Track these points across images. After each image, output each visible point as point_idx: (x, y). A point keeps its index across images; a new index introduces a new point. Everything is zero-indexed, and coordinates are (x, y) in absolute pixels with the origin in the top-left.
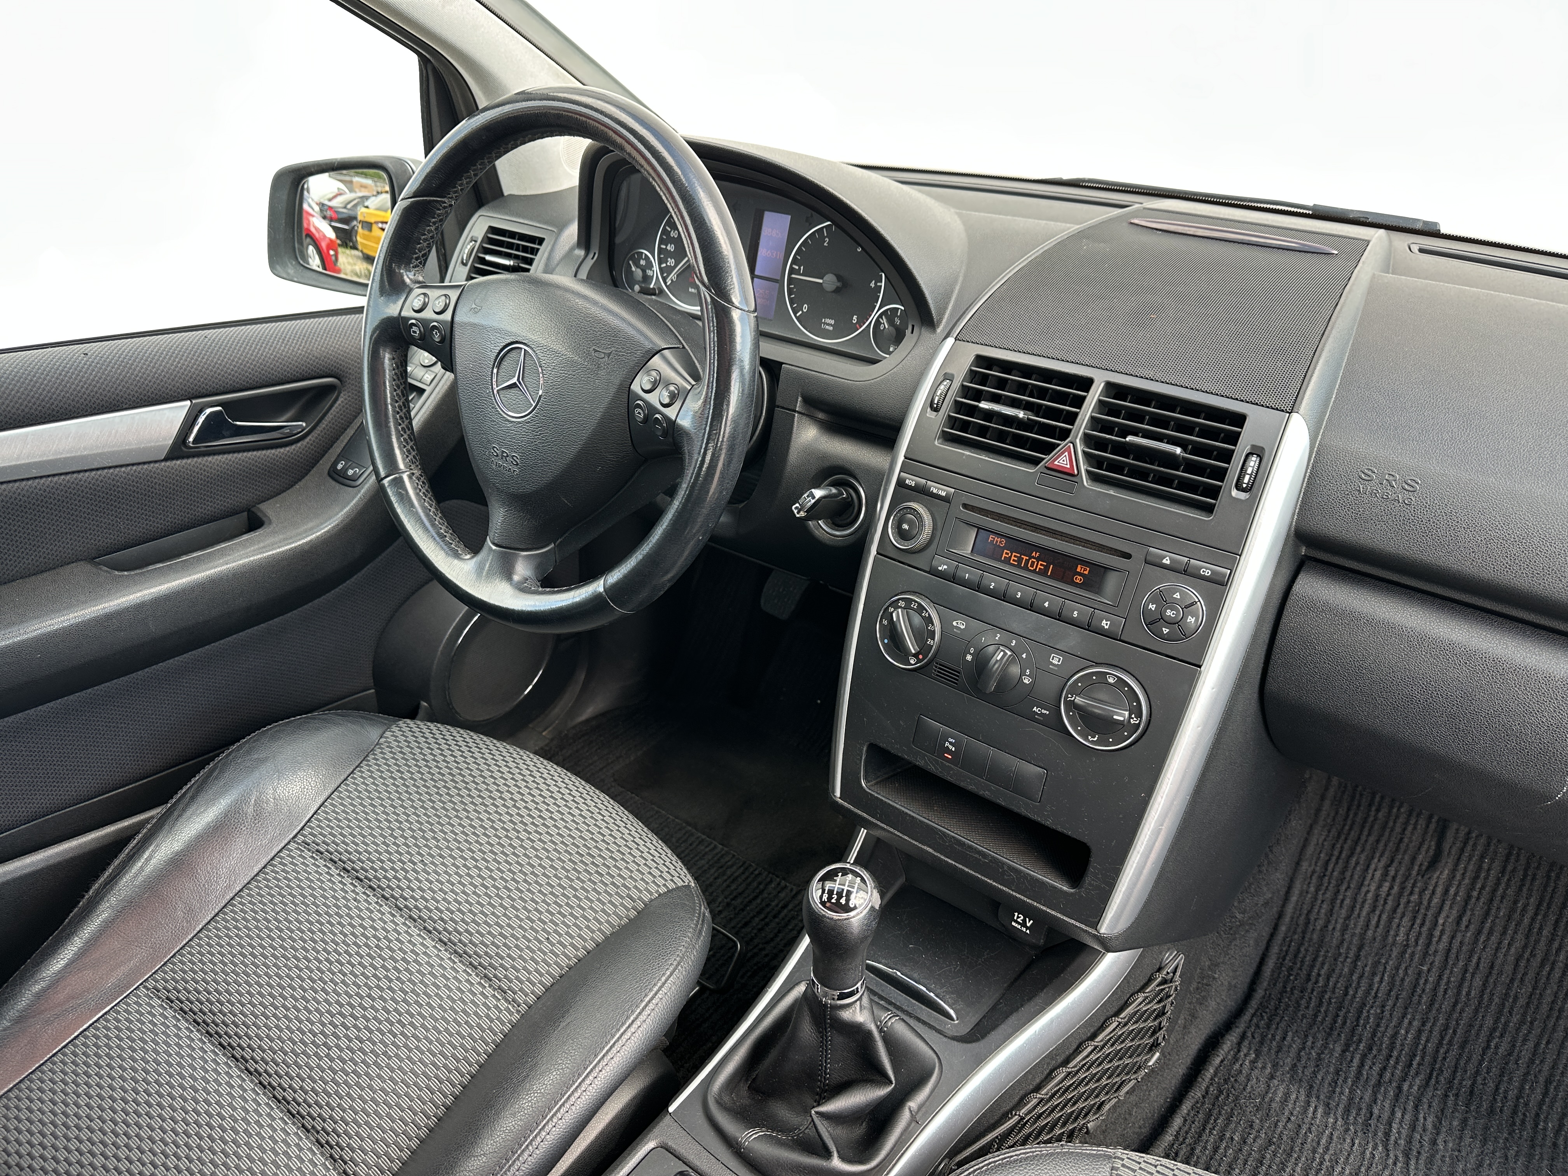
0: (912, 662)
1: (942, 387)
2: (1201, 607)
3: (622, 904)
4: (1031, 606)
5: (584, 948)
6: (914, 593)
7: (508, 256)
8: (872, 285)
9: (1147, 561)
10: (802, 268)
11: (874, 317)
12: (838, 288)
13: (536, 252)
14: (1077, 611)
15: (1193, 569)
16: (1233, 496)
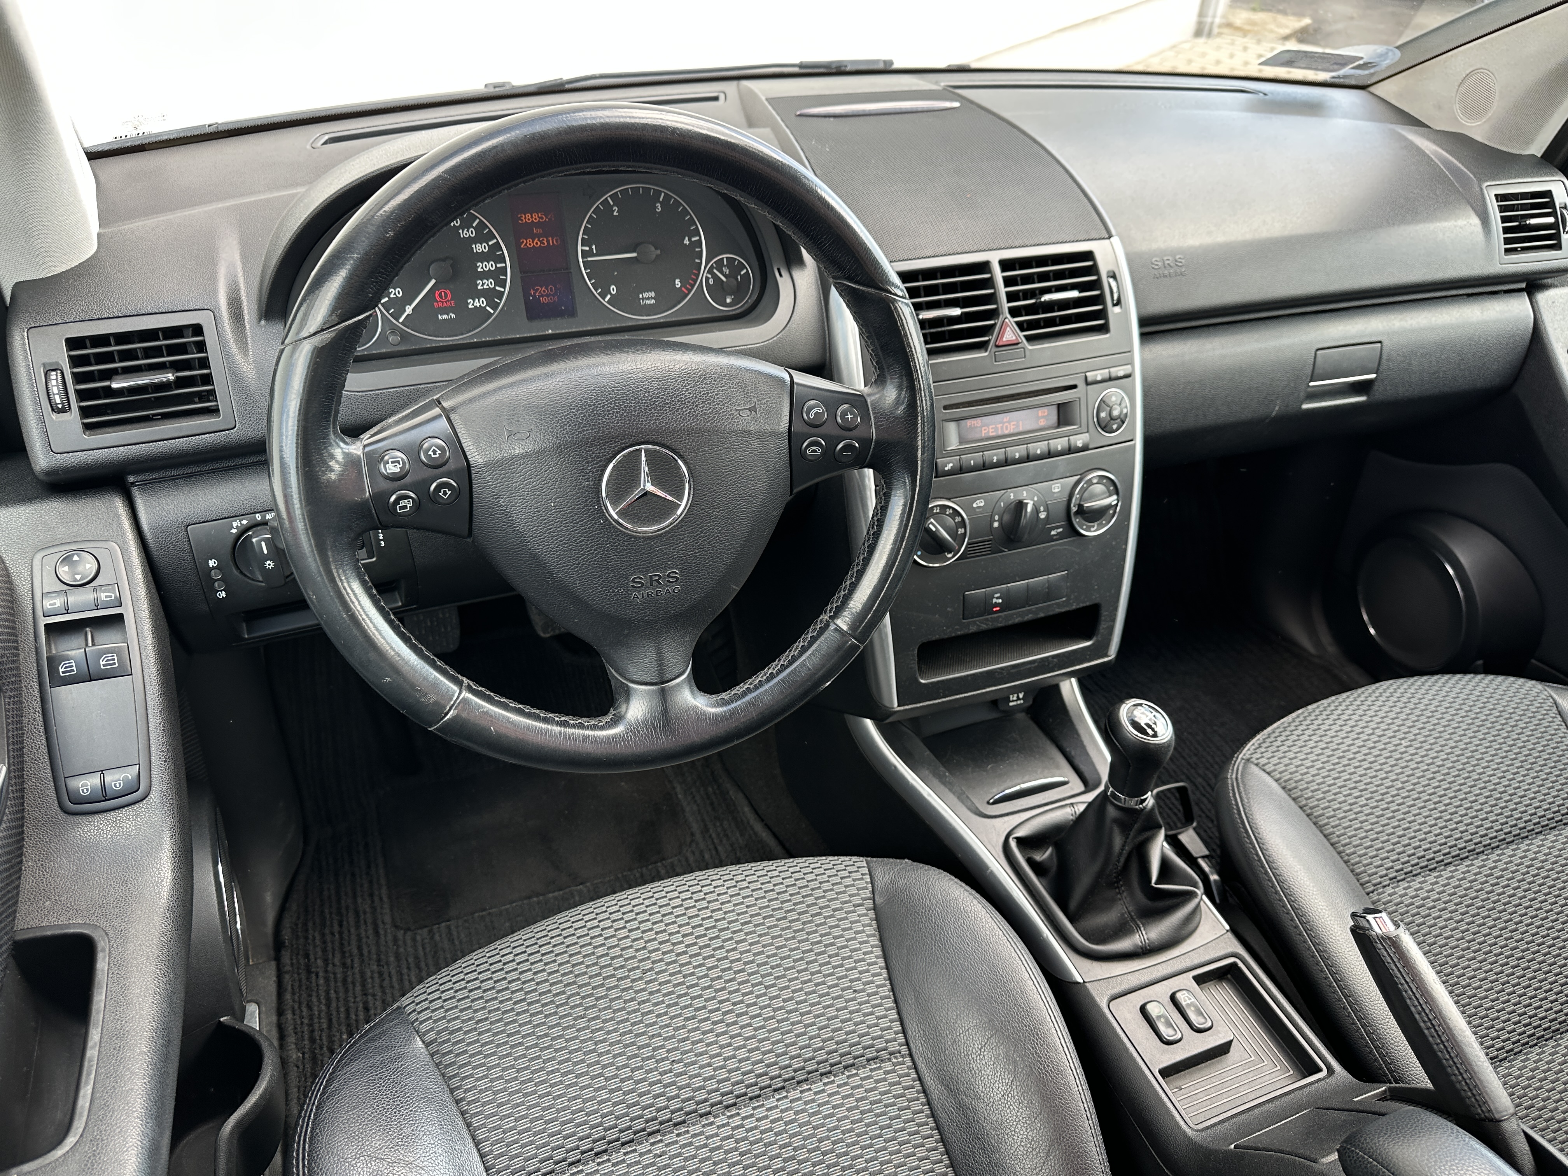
2: (1125, 397)
3: (859, 916)
4: (1028, 458)
7: (153, 369)
8: (686, 242)
9: (1087, 383)
10: (594, 247)
11: (703, 273)
12: (657, 256)
13: (201, 346)
14: (1059, 444)
15: (1113, 375)
16: (1114, 312)
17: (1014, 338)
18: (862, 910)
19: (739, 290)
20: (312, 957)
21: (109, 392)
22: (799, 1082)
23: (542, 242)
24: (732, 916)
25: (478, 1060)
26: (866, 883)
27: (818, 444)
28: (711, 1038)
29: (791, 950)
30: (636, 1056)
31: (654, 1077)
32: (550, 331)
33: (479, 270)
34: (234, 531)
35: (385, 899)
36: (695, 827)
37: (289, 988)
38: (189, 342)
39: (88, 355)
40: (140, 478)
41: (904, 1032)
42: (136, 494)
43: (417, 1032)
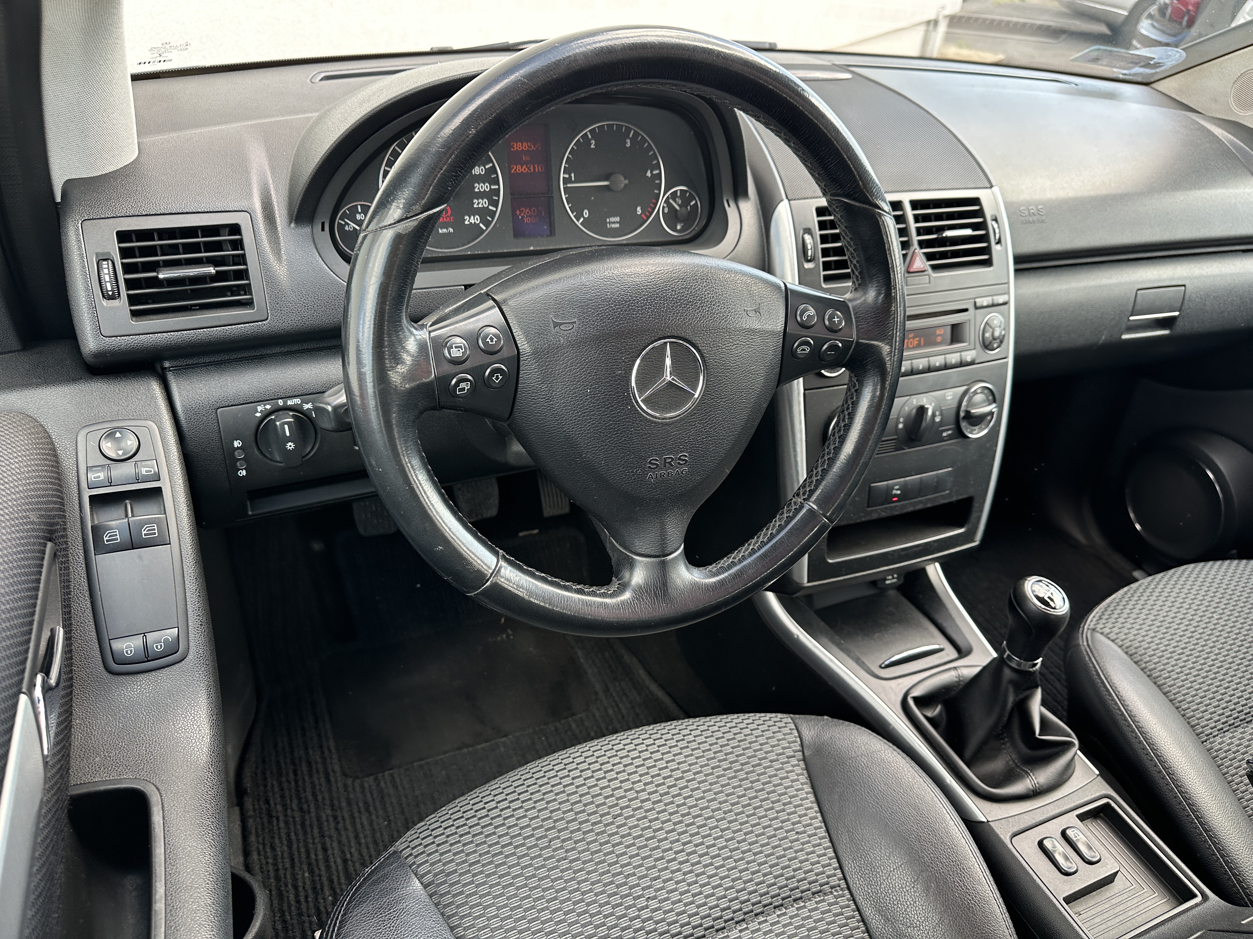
1: (807, 241)
4: (929, 370)
7: (196, 262)
8: (649, 174)
9: (976, 308)
10: (573, 175)
11: (661, 203)
12: (626, 185)
13: (238, 244)
14: (954, 358)
15: (995, 302)
16: (996, 249)
17: (922, 266)
18: (794, 761)
19: (688, 220)
20: (272, 803)
21: (155, 282)
22: (756, 915)
23: (529, 169)
24: (685, 767)
25: (474, 900)
26: (795, 737)
27: (808, 343)
28: (679, 876)
29: (739, 797)
30: (615, 894)
31: (633, 913)
32: (532, 248)
33: (476, 190)
34: (258, 415)
35: (334, 751)
36: (598, 687)
37: (253, 831)
38: (225, 240)
39: (133, 248)
40: (175, 363)
41: (841, 868)
42: (170, 377)
43: (416, 875)
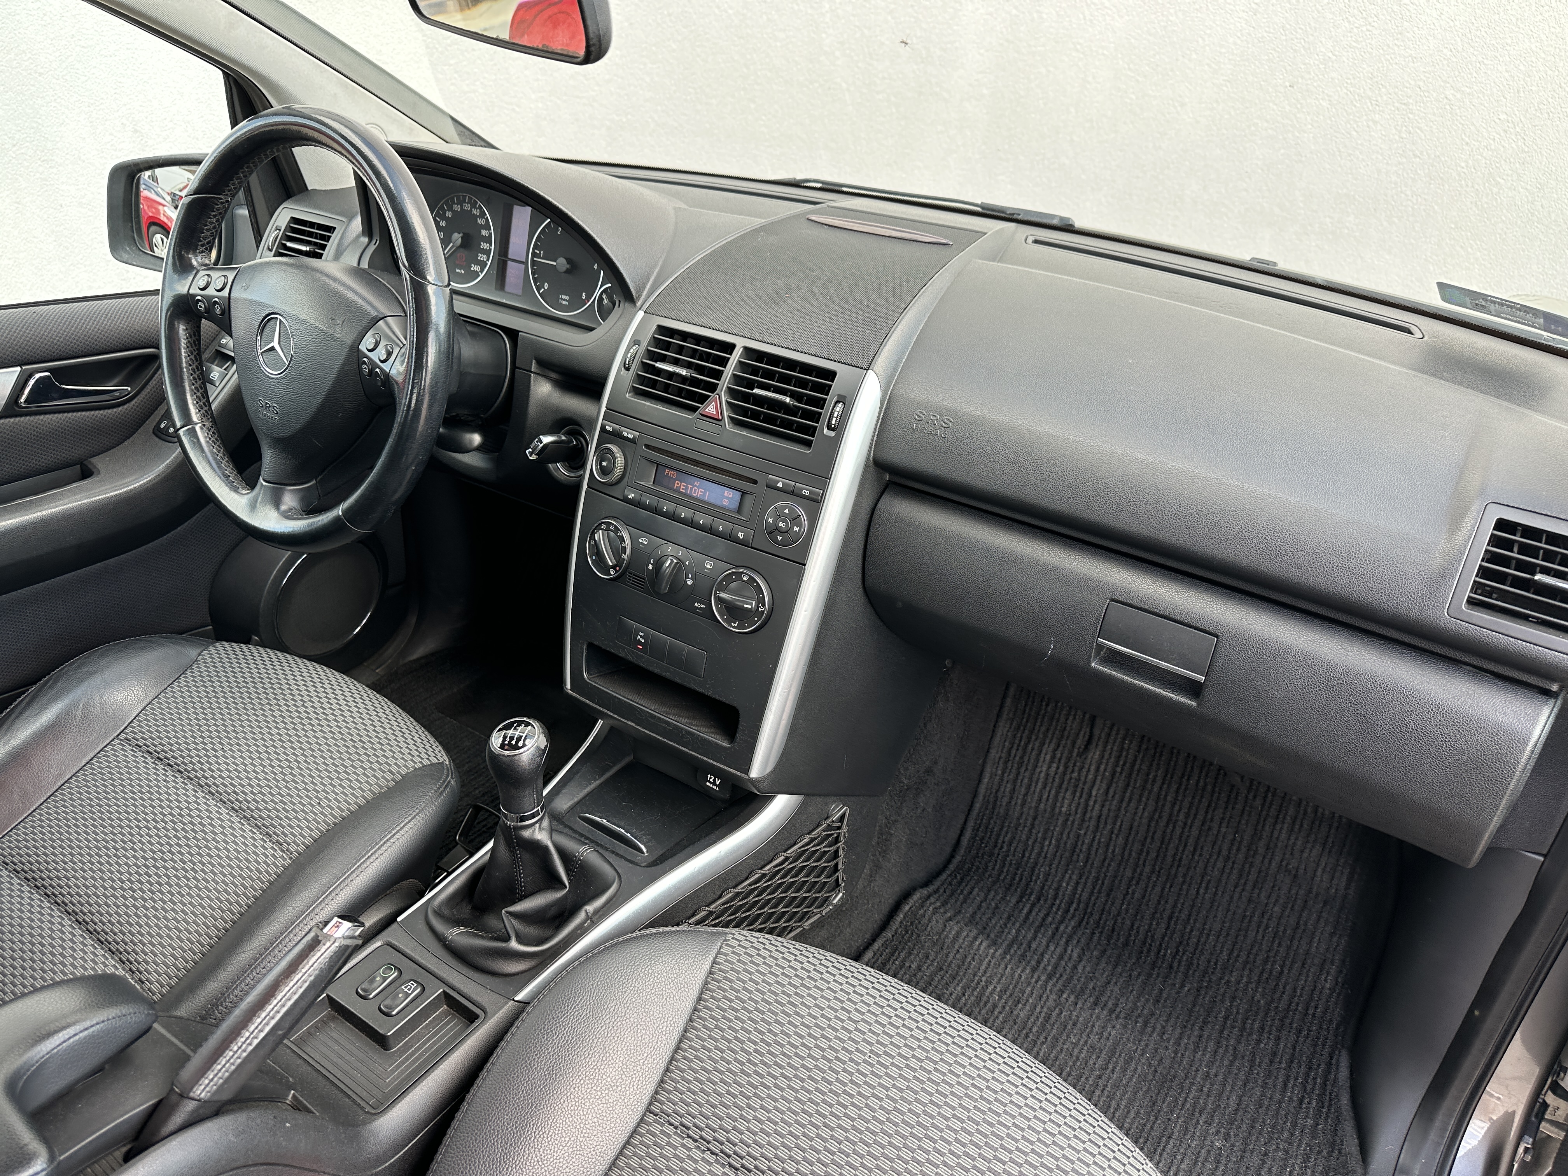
0: (612, 573)
1: (632, 351)
2: (804, 518)
3: (383, 777)
4: (691, 523)
5: (348, 810)
6: (613, 517)
7: (308, 243)
8: (595, 267)
9: (768, 485)
10: (542, 252)
11: (597, 294)
14: (722, 526)
15: (797, 490)
16: (825, 434)
17: (716, 414)
27: (366, 364)
33: (481, 247)
